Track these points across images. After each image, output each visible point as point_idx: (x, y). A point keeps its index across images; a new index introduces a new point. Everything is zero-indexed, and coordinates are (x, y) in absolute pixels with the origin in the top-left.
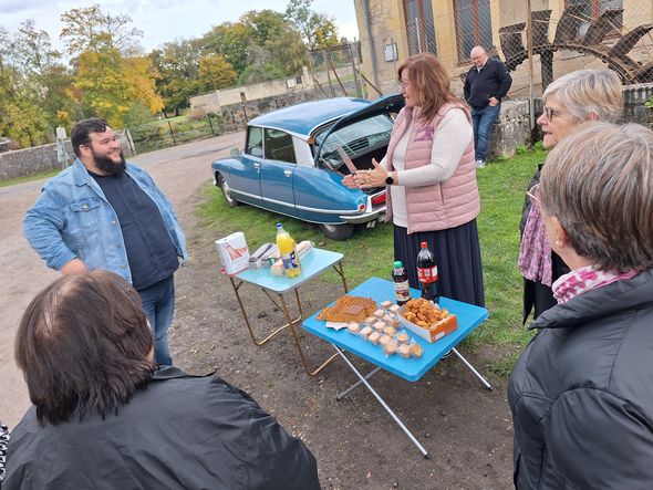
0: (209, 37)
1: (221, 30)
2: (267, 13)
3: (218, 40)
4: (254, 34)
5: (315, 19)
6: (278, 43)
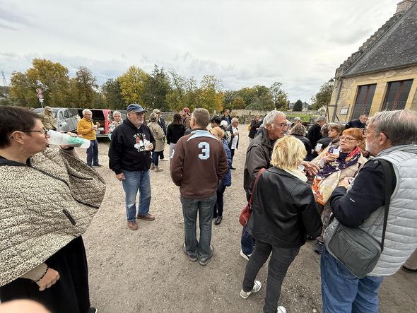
0: (240, 91)
1: (245, 90)
2: (263, 87)
3: (243, 93)
5: (280, 92)
6: (264, 98)
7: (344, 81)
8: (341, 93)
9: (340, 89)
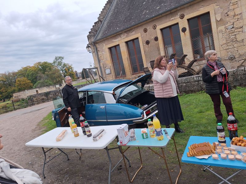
4: (40, 70)
6: (50, 73)
7: (97, 46)
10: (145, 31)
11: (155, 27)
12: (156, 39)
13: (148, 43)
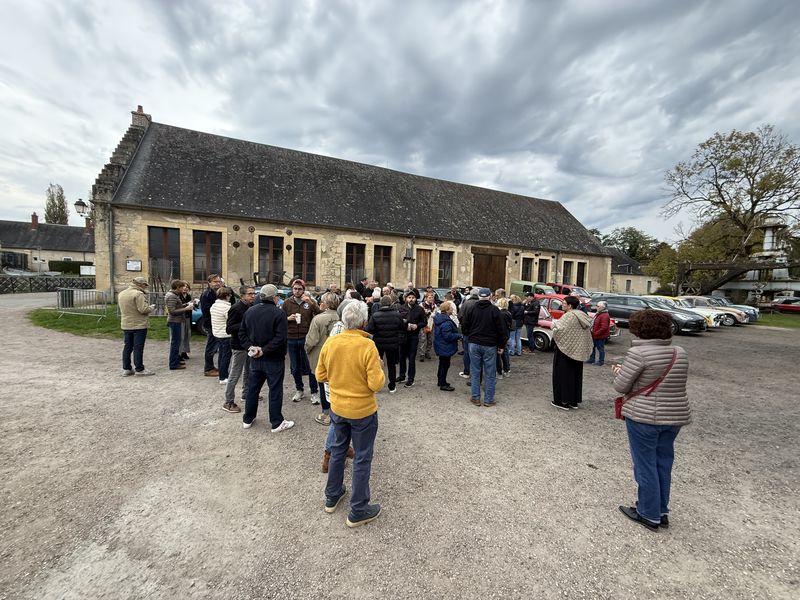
7: (117, 212)
8: (116, 233)
9: (113, 225)
10: (236, 228)
11: (252, 230)
12: (251, 245)
13: (236, 245)
